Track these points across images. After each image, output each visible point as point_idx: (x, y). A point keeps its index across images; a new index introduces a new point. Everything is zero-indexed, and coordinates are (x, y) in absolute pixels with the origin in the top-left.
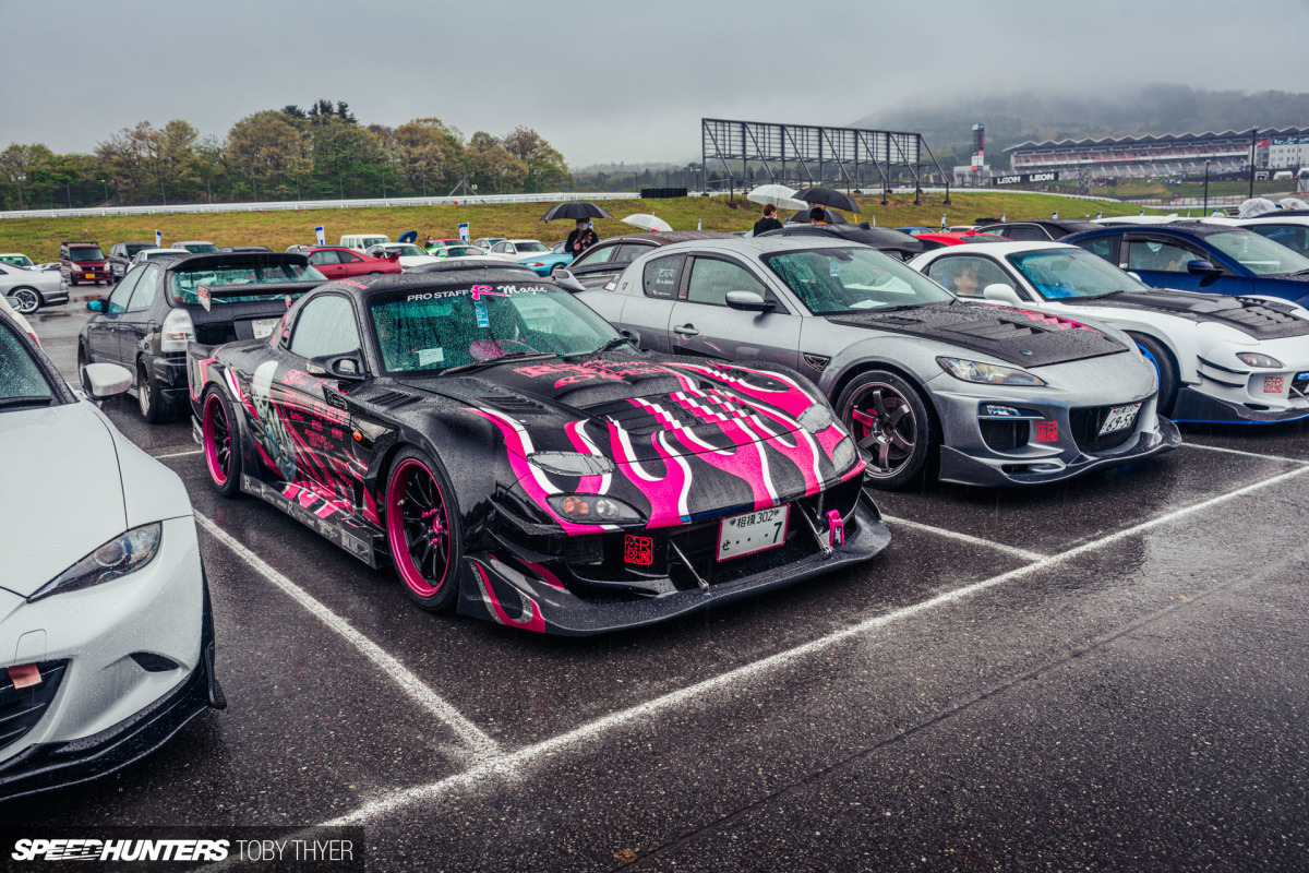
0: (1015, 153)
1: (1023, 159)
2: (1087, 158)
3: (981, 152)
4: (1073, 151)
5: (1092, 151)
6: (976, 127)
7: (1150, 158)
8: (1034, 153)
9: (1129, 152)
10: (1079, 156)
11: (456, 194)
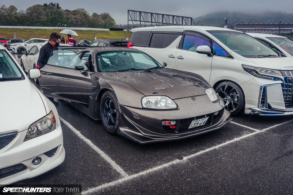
0: (236, 26)
1: (237, 27)
2: (253, 28)
3: (226, 25)
4: (250, 26)
5: (254, 26)
6: (225, 19)
7: (269, 29)
8: (240, 26)
9: (264, 27)
10: (251, 27)
11: (58, 26)
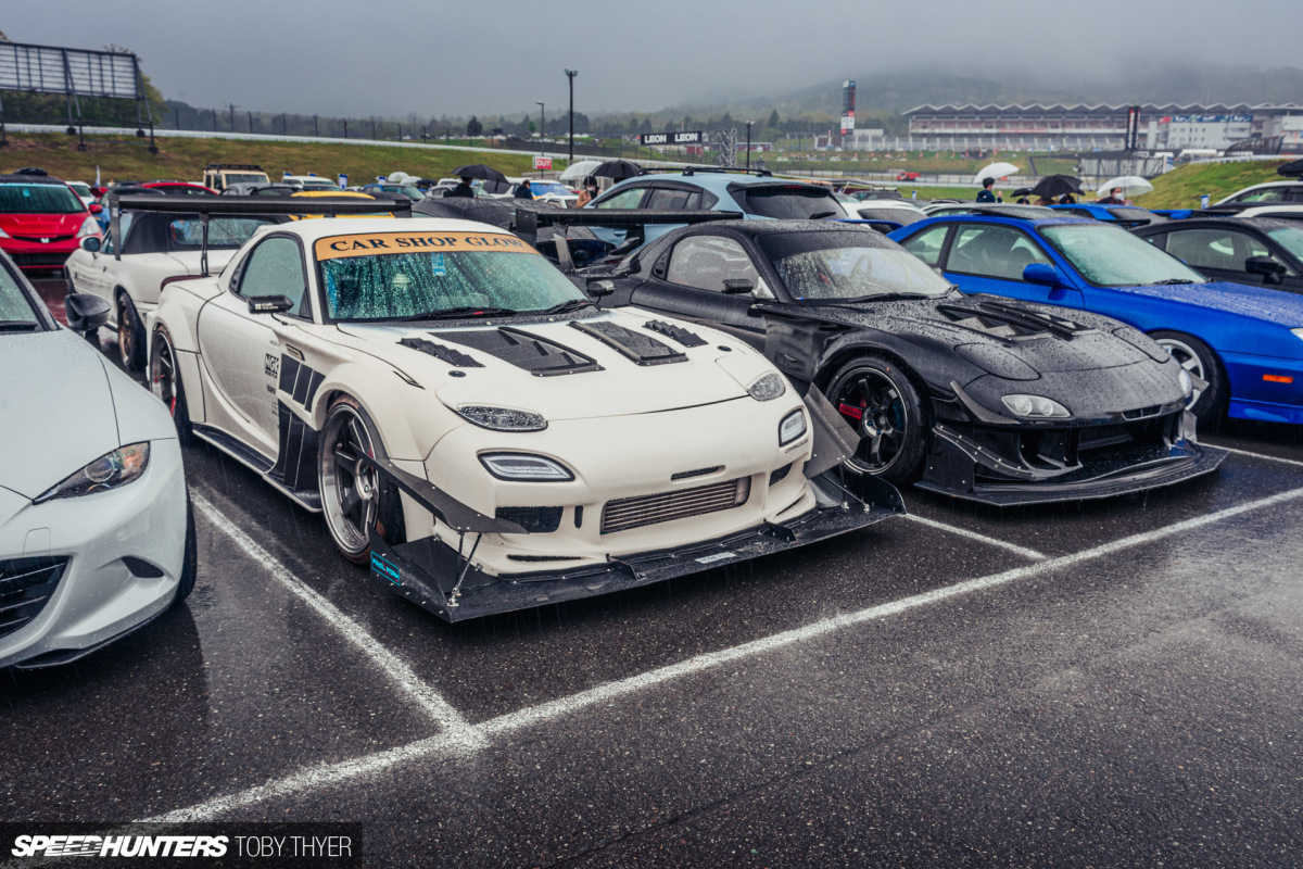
0: (914, 118)
1: (921, 125)
3: (851, 114)
5: (998, 119)
6: (846, 84)
7: (1060, 131)
9: (1038, 123)
10: (983, 125)
